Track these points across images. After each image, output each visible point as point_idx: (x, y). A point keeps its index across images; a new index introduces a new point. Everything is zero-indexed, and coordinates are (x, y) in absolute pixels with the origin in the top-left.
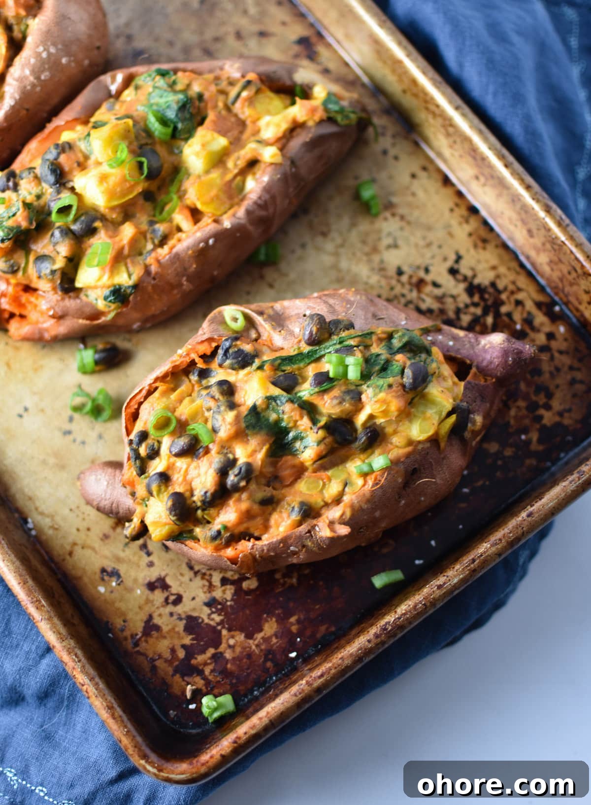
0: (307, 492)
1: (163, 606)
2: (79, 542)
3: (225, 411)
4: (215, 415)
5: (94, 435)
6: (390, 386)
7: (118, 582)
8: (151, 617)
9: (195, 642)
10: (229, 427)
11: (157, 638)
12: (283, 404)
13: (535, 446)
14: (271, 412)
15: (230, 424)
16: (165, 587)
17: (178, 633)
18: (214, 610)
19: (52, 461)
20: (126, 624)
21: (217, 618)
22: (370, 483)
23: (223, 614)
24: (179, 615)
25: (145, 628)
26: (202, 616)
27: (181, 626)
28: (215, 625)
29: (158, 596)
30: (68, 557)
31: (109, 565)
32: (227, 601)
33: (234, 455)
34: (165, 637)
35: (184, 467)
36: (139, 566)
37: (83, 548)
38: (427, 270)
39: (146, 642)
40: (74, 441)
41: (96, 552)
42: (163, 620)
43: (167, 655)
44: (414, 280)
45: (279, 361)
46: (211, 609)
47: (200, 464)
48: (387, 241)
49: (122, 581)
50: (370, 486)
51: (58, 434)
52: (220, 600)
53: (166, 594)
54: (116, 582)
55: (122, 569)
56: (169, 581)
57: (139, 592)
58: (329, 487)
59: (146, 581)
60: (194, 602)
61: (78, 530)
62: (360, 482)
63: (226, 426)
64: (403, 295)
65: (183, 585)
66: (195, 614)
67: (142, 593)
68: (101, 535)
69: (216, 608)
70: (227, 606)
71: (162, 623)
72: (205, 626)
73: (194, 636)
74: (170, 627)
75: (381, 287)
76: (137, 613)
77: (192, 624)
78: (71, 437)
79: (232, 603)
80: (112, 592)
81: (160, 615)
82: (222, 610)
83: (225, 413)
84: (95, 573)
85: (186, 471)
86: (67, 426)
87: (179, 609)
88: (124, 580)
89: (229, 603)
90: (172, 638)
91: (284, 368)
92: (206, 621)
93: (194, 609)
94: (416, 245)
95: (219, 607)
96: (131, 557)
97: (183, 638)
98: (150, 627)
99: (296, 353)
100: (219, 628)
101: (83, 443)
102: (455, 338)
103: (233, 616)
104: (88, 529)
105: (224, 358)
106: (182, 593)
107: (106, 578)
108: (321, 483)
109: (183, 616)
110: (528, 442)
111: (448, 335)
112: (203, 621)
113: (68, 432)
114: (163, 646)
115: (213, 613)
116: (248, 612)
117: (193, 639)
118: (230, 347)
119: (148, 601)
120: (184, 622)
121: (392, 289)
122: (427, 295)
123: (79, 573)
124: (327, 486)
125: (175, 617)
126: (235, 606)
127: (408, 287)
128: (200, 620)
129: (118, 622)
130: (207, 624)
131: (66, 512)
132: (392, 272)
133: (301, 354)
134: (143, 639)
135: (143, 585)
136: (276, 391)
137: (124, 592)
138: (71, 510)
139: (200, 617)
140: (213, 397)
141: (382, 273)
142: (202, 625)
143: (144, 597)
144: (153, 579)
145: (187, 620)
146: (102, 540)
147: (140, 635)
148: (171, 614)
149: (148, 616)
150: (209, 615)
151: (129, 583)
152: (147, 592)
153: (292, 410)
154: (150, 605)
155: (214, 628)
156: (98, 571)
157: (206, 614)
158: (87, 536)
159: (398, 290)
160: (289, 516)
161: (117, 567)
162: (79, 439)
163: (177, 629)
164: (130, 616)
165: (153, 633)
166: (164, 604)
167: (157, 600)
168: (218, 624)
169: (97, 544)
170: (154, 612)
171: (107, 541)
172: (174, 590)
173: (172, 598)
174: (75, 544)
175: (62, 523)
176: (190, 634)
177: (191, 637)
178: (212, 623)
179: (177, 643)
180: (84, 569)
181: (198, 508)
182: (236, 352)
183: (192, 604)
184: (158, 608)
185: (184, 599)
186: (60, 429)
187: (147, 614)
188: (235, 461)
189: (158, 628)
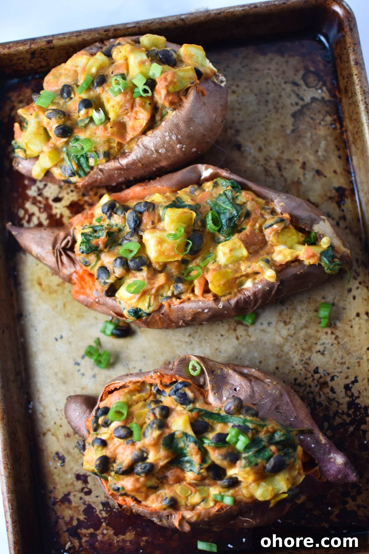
0: (179, 493)
1: (79, 491)
2: (52, 430)
3: (156, 428)
4: (149, 426)
5: (91, 373)
6: (257, 464)
7: (62, 465)
8: (69, 494)
9: (85, 521)
10: (152, 439)
11: (66, 507)
12: (190, 441)
13: (333, 517)
14: (182, 441)
15: (154, 438)
16: (86, 482)
17: (79, 511)
18: (105, 509)
19: (61, 375)
20: (54, 490)
21: (104, 514)
22: (216, 508)
23: (109, 514)
24: (85, 501)
25: (63, 498)
26: (97, 509)
27: (83, 507)
28: (101, 517)
29: (79, 485)
30: (42, 435)
31: (62, 452)
32: (114, 508)
33: (148, 454)
34: (71, 509)
35: (118, 444)
36: (77, 462)
37: (53, 435)
38: (332, 379)
39: (60, 505)
40: (79, 371)
41: (58, 441)
42: (75, 499)
43: (67, 519)
44: (322, 380)
45: (203, 412)
46: (103, 508)
47: (127, 448)
48: (319, 347)
49: (64, 465)
50: (216, 510)
51: (72, 362)
52: (111, 505)
53: (84, 486)
54: (61, 464)
55: (68, 459)
56: (89, 479)
57: (70, 476)
58: (193, 496)
59: (77, 473)
60: (96, 499)
61: (55, 423)
62: (212, 504)
63: (151, 438)
64: (310, 386)
65: (96, 486)
66: (94, 506)
67: (72, 478)
68: (66, 433)
69: (107, 509)
70: (113, 511)
71: (74, 500)
72: (95, 515)
73: (86, 517)
74: (77, 505)
75: (300, 374)
76: (63, 488)
77: (89, 510)
78: (78, 367)
79: (117, 511)
80: (56, 468)
81: (75, 496)
82: (109, 511)
83: (155, 430)
84: (52, 453)
85: (118, 447)
86: (79, 360)
87: (87, 498)
88: (65, 465)
89: (115, 510)
90: (74, 511)
91: (204, 418)
92: (98, 513)
93: (94, 503)
94: (335, 360)
95: (109, 509)
96: (76, 455)
97: (80, 515)
98: (66, 499)
99: (216, 412)
100: (102, 520)
101: (83, 375)
102: (318, 442)
103: (113, 518)
104: (61, 426)
105: (174, 393)
106: (93, 490)
107: (57, 459)
108: (190, 492)
109: (87, 503)
110: (331, 513)
111: (315, 439)
112: (96, 511)
113: (78, 364)
114: (67, 513)
115: (103, 510)
116: (122, 520)
117: (85, 518)
118: (180, 389)
119: (72, 484)
120: (86, 506)
121: (306, 379)
122: (324, 394)
123: (44, 448)
124: (192, 496)
125: (82, 501)
126: (117, 514)
127: (316, 382)
128: (95, 511)
129: (51, 487)
130: (97, 515)
131: (54, 409)
132: (312, 368)
133: (218, 414)
134: (59, 503)
135: (75, 474)
136: (190, 432)
137: (62, 472)
138: (57, 410)
139: (95, 509)
140: (154, 414)
141: (306, 366)
142: (94, 514)
143: (71, 481)
144: (81, 474)
145: (87, 506)
146: (65, 436)
147: (58, 500)
148: (81, 498)
149: (68, 492)
150: (101, 510)
151: (67, 468)
152: (74, 479)
153: (193, 449)
154: (72, 487)
155: (100, 519)
156: (54, 452)
157: (99, 509)
158: (58, 429)
159: (309, 381)
160: (161, 502)
161: (65, 456)
162: (82, 371)
163: (79, 508)
164: (58, 487)
165: (66, 503)
166: (80, 490)
167: (77, 486)
168: (103, 518)
169: (61, 437)
170: (72, 492)
171: (67, 438)
172: (89, 486)
173: (86, 490)
174: (49, 430)
175: (48, 415)
176: (85, 515)
177: (84, 516)
178: (100, 516)
179: (76, 516)
180: (47, 447)
181: (113, 471)
182: (182, 394)
183: (95, 499)
184: (76, 491)
185: (92, 494)
186: (74, 360)
187: (68, 491)
188: (146, 458)
189: (70, 502)
